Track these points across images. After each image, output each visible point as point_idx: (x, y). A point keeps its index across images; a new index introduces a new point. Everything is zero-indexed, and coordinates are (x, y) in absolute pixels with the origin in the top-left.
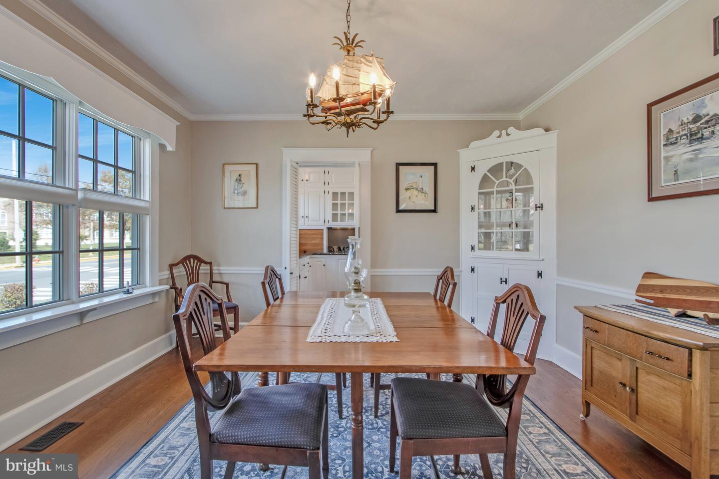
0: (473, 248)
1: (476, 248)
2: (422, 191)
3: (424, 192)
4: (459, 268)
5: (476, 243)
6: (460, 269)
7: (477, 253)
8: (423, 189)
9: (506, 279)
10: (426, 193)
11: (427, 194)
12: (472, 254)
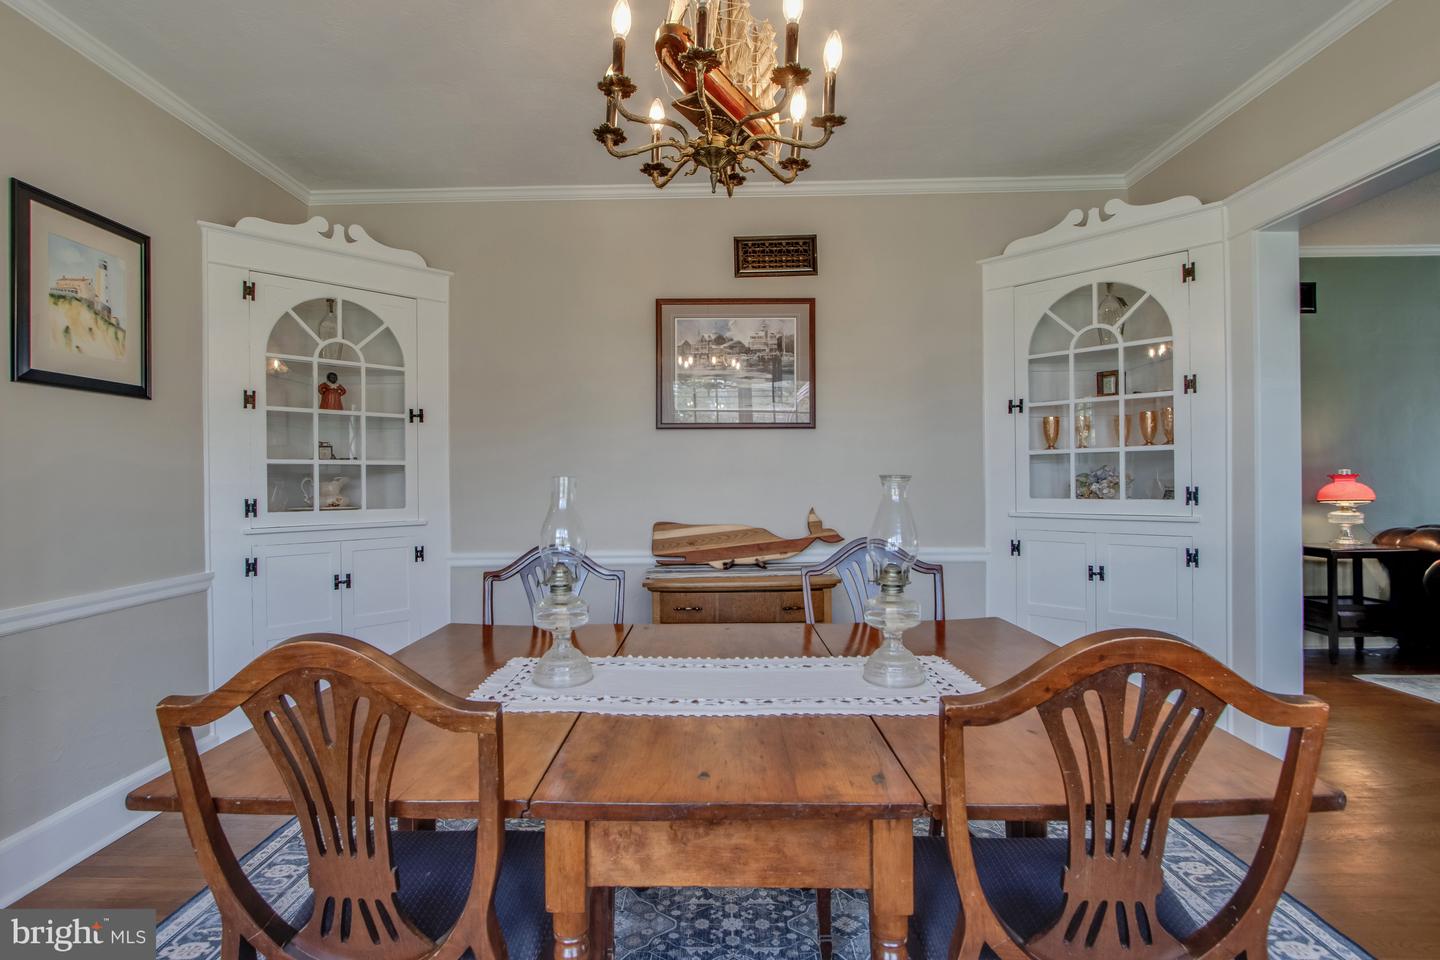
0: (251, 508)
1: (262, 506)
2: (105, 315)
3: (113, 321)
4: (202, 567)
5: (261, 493)
6: (207, 571)
7: (266, 519)
8: (109, 310)
9: (348, 576)
10: (117, 327)
11: (124, 331)
12: (251, 523)
